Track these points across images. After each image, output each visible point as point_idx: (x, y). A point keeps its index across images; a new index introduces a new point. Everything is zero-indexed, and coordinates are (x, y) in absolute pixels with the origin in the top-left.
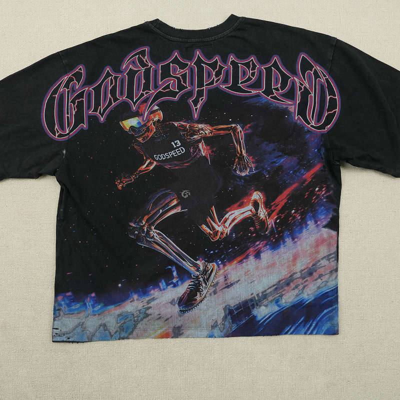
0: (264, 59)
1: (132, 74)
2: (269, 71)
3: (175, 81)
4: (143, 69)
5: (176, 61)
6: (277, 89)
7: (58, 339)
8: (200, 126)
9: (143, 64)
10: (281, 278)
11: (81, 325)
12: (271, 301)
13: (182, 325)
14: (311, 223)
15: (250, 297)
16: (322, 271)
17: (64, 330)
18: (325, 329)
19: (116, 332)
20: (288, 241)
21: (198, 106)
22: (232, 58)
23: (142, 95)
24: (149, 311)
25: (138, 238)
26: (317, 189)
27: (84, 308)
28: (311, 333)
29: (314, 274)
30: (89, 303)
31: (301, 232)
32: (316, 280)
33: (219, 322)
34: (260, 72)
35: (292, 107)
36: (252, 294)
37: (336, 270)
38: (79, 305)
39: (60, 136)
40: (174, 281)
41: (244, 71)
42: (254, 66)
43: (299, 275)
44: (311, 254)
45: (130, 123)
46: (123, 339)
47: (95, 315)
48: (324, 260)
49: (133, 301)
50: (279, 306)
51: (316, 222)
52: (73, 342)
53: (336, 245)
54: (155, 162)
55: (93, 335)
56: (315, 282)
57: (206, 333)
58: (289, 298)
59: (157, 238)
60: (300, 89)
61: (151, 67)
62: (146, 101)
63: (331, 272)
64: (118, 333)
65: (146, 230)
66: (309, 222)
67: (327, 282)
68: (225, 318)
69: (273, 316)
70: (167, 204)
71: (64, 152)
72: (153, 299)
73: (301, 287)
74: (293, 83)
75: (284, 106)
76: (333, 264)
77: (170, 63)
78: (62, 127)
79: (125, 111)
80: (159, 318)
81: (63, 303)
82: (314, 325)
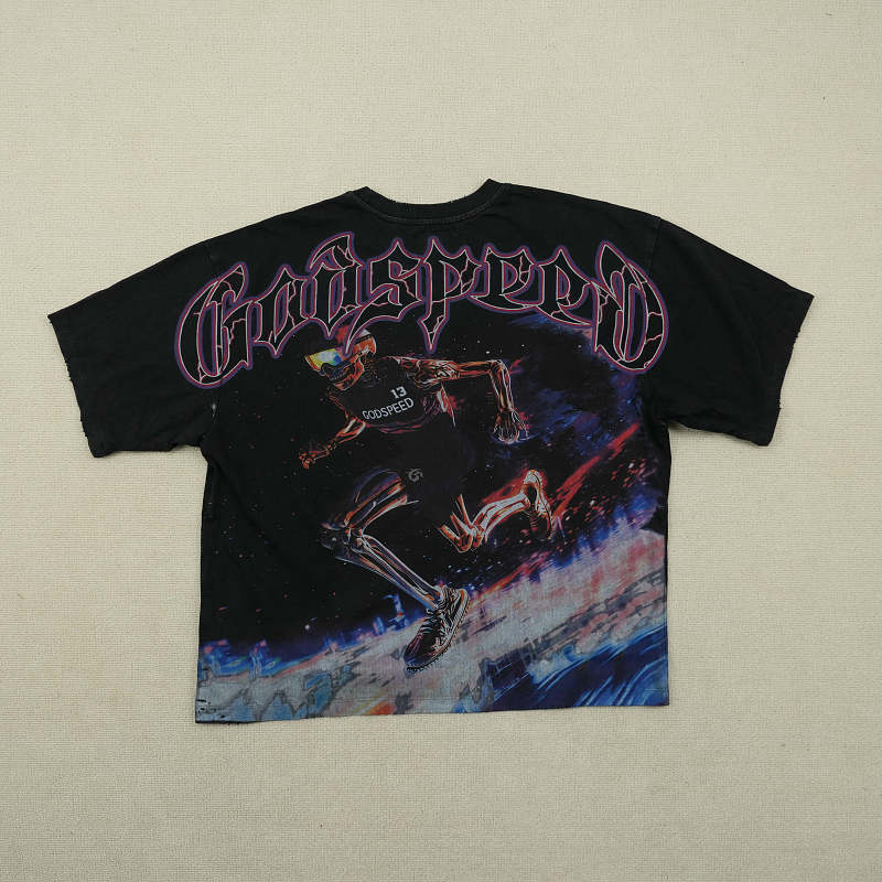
0: (542, 253)
1: (324, 277)
2: (550, 271)
3: (395, 289)
4: (343, 270)
5: (397, 256)
6: (564, 302)
7: (206, 717)
8: (438, 363)
9: (344, 262)
10: (573, 612)
11: (244, 693)
12: (558, 652)
13: (410, 693)
14: (621, 522)
15: (523, 645)
16: (640, 600)
17: (216, 702)
18: (646, 696)
19: (301, 705)
20: (585, 551)
21: (435, 331)
22: (489, 250)
23: (342, 312)
24: (357, 670)
25: (338, 549)
26: (631, 466)
27: (248, 666)
28: (623, 705)
29: (629, 605)
30: (256, 657)
31: (605, 536)
32: (632, 615)
33: (472, 687)
34: (536, 273)
35: (590, 331)
36: (526, 640)
37: (664, 599)
38: (238, 661)
39: (207, 380)
40: (398, 619)
41: (509, 272)
42: (526, 265)
43: (602, 608)
44: (623, 573)
45: (323, 358)
46: (314, 716)
47: (267, 677)
48: (645, 582)
49: (330, 652)
50: (570, 659)
51: (630, 520)
52: (230, 723)
53: (662, 558)
54: (364, 424)
55: (263, 711)
56: (629, 619)
57: (449, 706)
58: (587, 646)
59: (369, 548)
60: (602, 301)
61: (356, 265)
62: (348, 321)
63: (656, 602)
64: (304, 707)
65: (349, 535)
66: (619, 521)
67: (649, 618)
68: (482, 679)
69: (560, 676)
70: (385, 492)
71: (214, 407)
72: (364, 650)
73: (606, 627)
74: (591, 291)
75: (577, 330)
76: (659, 588)
77: (387, 259)
78: (210, 366)
79: (313, 339)
80: (374, 681)
81: (212, 657)
82: (628, 689)
